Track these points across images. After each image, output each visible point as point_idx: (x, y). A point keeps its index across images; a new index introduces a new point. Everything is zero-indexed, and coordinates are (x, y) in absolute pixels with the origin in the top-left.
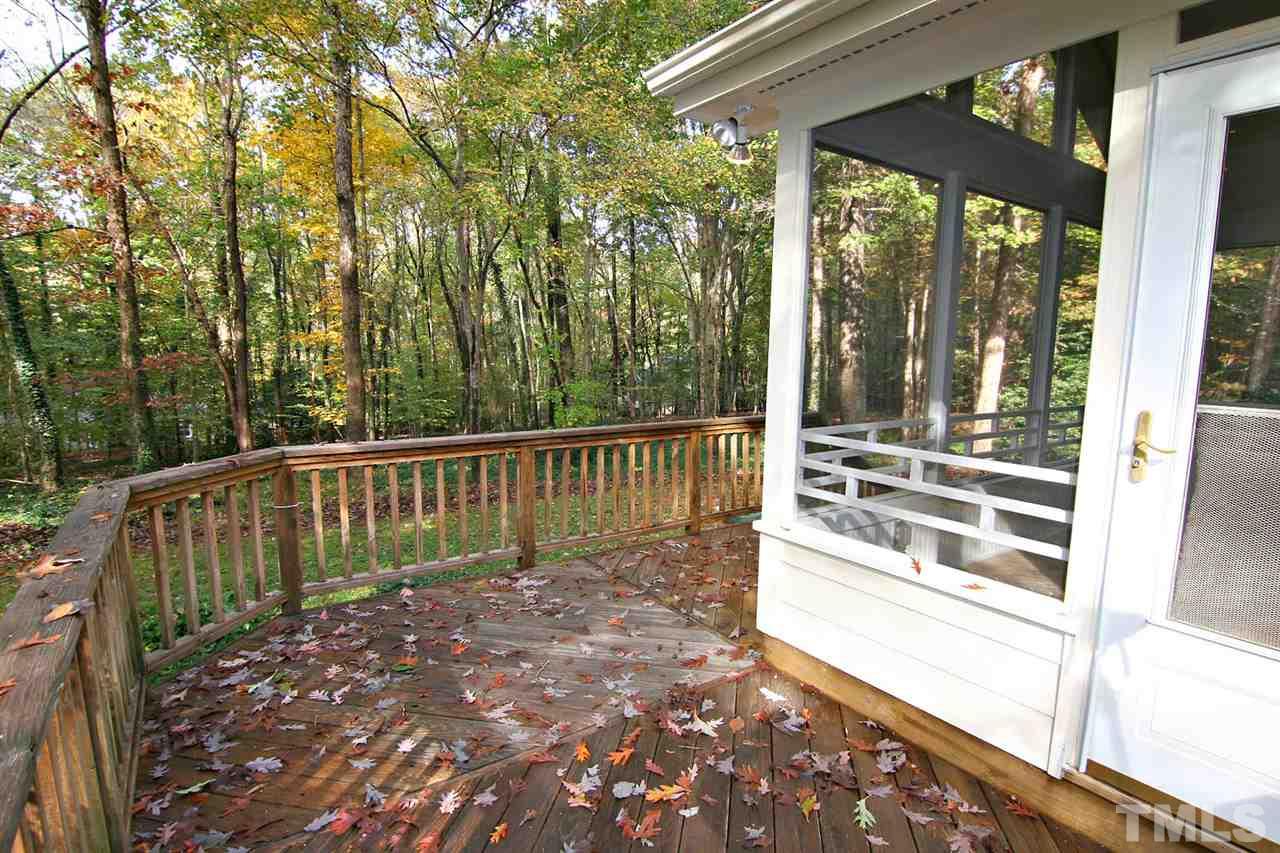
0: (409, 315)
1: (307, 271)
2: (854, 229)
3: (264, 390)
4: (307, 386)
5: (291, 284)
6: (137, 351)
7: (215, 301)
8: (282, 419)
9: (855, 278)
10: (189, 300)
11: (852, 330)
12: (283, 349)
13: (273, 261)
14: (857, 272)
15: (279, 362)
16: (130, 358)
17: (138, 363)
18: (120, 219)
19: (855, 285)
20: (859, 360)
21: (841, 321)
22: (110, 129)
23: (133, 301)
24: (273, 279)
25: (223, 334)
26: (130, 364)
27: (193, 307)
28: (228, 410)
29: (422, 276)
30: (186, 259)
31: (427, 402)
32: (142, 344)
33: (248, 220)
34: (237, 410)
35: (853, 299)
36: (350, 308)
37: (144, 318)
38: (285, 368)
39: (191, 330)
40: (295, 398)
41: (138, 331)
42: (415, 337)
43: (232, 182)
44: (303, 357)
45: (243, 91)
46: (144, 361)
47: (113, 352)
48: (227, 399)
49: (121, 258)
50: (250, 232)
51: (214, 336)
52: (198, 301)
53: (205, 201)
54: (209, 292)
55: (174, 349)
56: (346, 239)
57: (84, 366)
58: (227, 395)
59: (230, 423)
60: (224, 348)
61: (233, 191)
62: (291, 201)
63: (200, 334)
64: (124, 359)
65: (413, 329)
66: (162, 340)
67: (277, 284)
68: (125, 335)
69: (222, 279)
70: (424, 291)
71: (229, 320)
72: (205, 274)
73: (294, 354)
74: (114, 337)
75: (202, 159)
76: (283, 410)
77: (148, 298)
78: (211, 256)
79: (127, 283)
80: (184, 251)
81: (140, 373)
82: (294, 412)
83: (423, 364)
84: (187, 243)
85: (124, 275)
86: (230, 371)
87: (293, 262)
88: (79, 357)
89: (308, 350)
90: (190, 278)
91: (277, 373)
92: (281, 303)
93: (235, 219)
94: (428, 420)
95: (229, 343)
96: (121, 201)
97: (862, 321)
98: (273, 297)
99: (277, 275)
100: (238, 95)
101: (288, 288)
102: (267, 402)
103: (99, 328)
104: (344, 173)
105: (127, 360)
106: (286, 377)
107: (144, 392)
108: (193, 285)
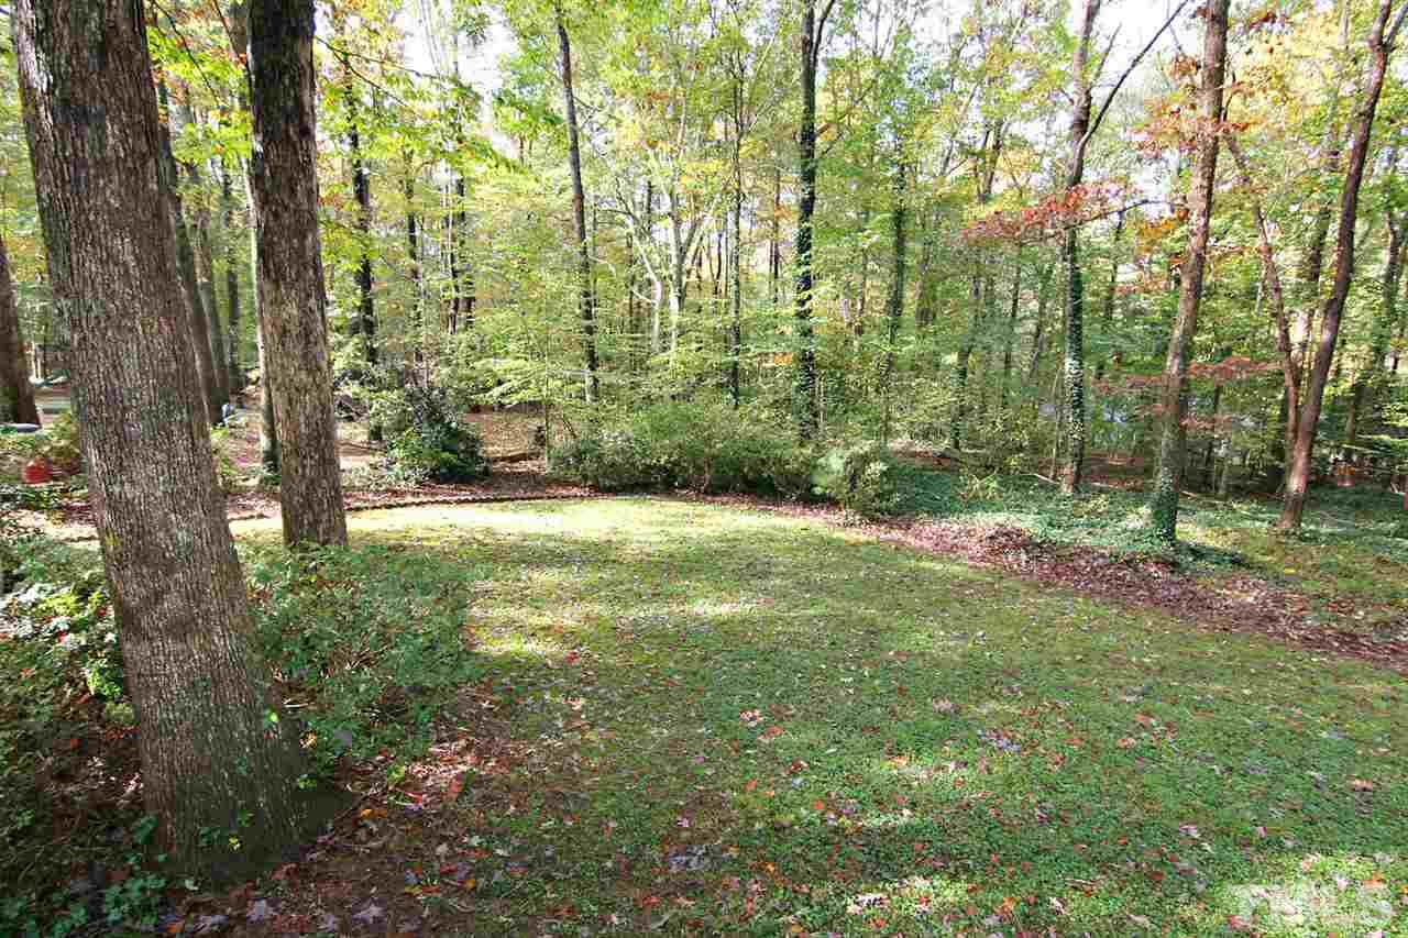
4: (1398, 411)
6: (1186, 353)
7: (1298, 290)
8: (1348, 450)
10: (1265, 288)
12: (1377, 354)
15: (1366, 373)
16: (1177, 361)
17: (1183, 369)
18: (1205, 183)
22: (1217, 65)
23: (1197, 291)
24: (1387, 257)
25: (1298, 334)
26: (1174, 370)
27: (1267, 298)
28: (1281, 434)
30: (1274, 237)
32: (1195, 343)
34: (1296, 437)
37: (1203, 313)
38: (1372, 383)
39: (1256, 328)
40: (1376, 425)
41: (1194, 327)
43: (1368, 115)
46: (1191, 365)
47: (1162, 352)
49: (1195, 235)
50: (1375, 188)
51: (1285, 335)
54: (1292, 278)
57: (1131, 364)
58: (1285, 413)
59: (1279, 451)
60: (1295, 351)
61: (1366, 128)
64: (1169, 363)
66: (1216, 339)
68: (1177, 333)
69: (1316, 260)
71: (1311, 314)
72: (1292, 256)
73: (1390, 363)
74: (1167, 334)
76: (1353, 439)
77: (1214, 290)
78: (1306, 230)
79: (1197, 265)
80: (1272, 225)
81: (1183, 381)
85: (1193, 258)
86: (1297, 383)
88: (1129, 355)
90: (1272, 260)
91: (1357, 388)
92: (1390, 290)
93: (1360, 172)
95: (1304, 346)
96: (1211, 160)
98: (1383, 283)
103: (1154, 324)
105: (1172, 365)
107: (1182, 407)
108: (1274, 270)
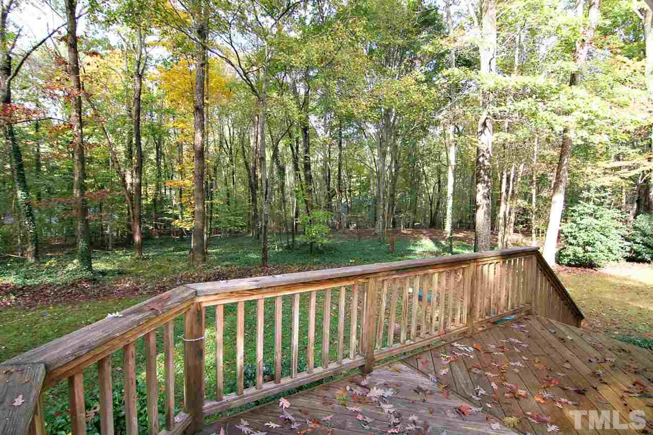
0: (224, 173)
1: (171, 148)
2: (486, 131)
3: (147, 209)
4: (170, 208)
5: (164, 155)
6: (83, 188)
7: (125, 162)
8: (156, 224)
9: (486, 159)
10: (112, 161)
11: (484, 188)
12: (158, 188)
13: (156, 143)
14: (488, 156)
15: (156, 195)
16: (78, 191)
17: (82, 195)
18: (78, 115)
19: (486, 163)
20: (487, 205)
21: (478, 182)
22: (75, 66)
23: (82, 160)
24: (155, 152)
25: (129, 180)
26: (78, 195)
27: (113, 165)
28: (129, 220)
29: (231, 153)
30: (112, 140)
31: (232, 218)
32: (86, 183)
33: (145, 120)
34: (134, 220)
35: (485, 170)
36: (199, 168)
37: (88, 170)
38: (159, 198)
39: (112, 177)
40: (163, 214)
41: (84, 176)
42: (226, 184)
43: (138, 99)
44: (168, 193)
45: (147, 53)
46: (86, 193)
47: (70, 188)
48: (129, 213)
49: (77, 136)
50: (146, 126)
51: (124, 180)
52: (117, 162)
53: (123, 110)
54: (122, 157)
55: (102, 187)
56: (199, 130)
57: (56, 193)
58: (129, 212)
59: (129, 227)
60: (129, 187)
61: (139, 104)
62: (168, 111)
63: (117, 179)
64: (75, 192)
65: (226, 179)
66: (96, 182)
67: (157, 154)
68: (76, 179)
69: (130, 151)
70: (231, 160)
71: (132, 172)
72: (121, 148)
73: (163, 191)
74: (72, 179)
75: (122, 88)
76: (156, 220)
77: (91, 160)
78: (125, 139)
79: (80, 150)
80: (111, 135)
81: (83, 200)
82: (162, 221)
83: (230, 198)
84: (113, 132)
85: (78, 145)
86: (131, 199)
87: (166, 144)
88: (54, 189)
89: (171, 189)
90: (113, 149)
91: (154, 200)
92: (158, 164)
93: (139, 119)
94: (232, 228)
95: (131, 184)
96: (79, 105)
97: (489, 184)
98: (155, 161)
99: (157, 150)
100: (144, 56)
101: (162, 157)
102: (148, 216)
103: (65, 174)
104: (200, 95)
105: (76, 193)
106: (159, 203)
107: (85, 211)
108: (114, 153)
